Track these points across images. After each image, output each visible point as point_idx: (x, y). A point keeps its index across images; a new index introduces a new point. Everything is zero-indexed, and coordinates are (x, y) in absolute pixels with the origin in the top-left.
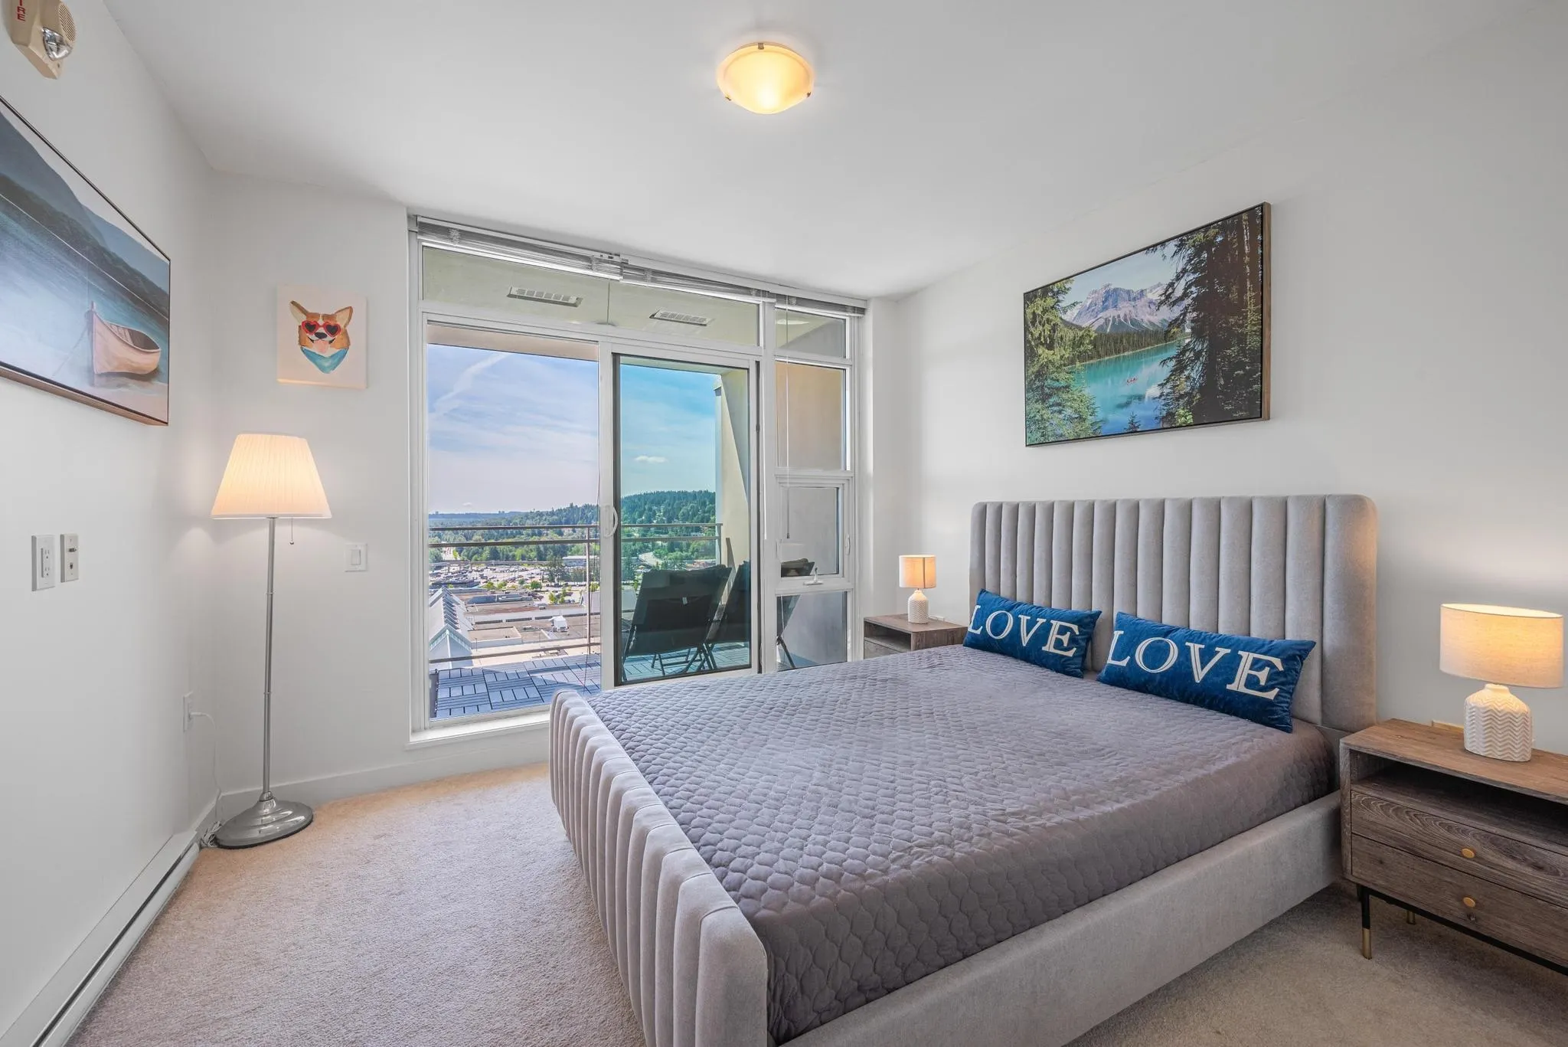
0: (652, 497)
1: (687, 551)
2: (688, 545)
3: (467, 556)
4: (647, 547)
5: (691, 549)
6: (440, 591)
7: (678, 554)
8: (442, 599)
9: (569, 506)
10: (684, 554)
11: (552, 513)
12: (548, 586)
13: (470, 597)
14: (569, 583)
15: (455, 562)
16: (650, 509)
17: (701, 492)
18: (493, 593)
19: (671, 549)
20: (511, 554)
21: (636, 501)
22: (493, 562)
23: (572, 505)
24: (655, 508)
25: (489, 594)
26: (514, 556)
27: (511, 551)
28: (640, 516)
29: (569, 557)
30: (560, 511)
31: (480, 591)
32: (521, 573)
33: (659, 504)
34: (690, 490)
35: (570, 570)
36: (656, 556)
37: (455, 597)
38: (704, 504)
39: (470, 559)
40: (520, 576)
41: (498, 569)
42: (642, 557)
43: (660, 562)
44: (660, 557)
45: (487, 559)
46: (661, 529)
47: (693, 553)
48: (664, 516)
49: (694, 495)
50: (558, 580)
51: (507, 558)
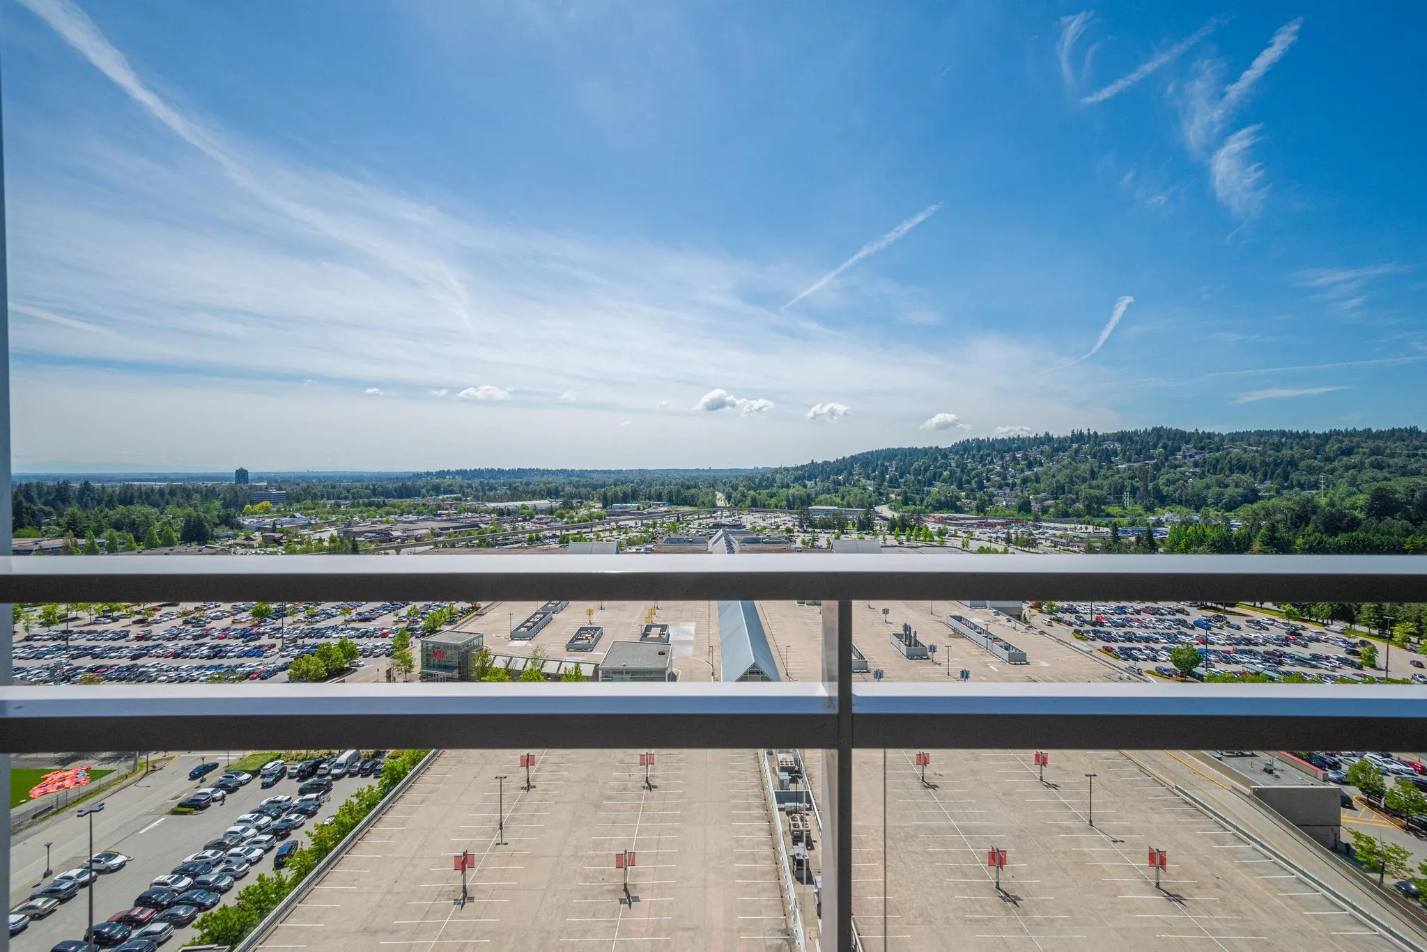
0: (883, 454)
1: (921, 505)
2: (922, 500)
3: (734, 503)
4: (881, 500)
5: (925, 502)
6: (721, 532)
7: (912, 507)
8: (723, 538)
9: (810, 462)
10: (918, 508)
11: (797, 469)
12: (798, 531)
13: (742, 538)
14: (816, 530)
15: (725, 508)
16: (882, 465)
17: (931, 448)
18: (758, 535)
19: (905, 503)
20: (766, 503)
21: (870, 457)
22: (754, 509)
23: (812, 461)
24: (887, 464)
25: (754, 536)
26: (769, 505)
27: (766, 500)
28: (874, 472)
29: (813, 507)
30: (803, 466)
31: (747, 533)
32: (776, 520)
33: (890, 460)
34: (920, 447)
35: (817, 518)
36: (891, 509)
37: (731, 537)
38: (936, 459)
39: (737, 506)
40: (776, 522)
41: (757, 515)
42: (877, 509)
43: (896, 515)
44: (895, 510)
45: (749, 507)
46: (894, 483)
47: (927, 507)
48: (896, 471)
49: (925, 452)
50: (807, 527)
51: (764, 506)
